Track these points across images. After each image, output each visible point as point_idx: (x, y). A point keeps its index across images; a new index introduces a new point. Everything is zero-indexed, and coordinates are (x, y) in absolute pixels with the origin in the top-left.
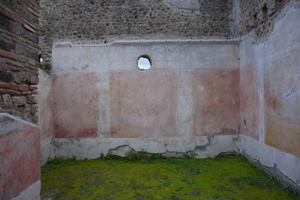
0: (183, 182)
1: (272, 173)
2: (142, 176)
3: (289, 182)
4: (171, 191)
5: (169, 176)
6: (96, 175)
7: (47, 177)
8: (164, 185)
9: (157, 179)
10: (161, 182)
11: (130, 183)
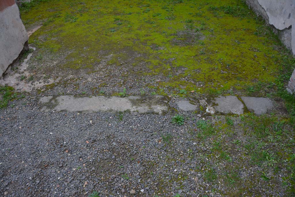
0: (163, 9)
1: (251, 3)
2: (126, 4)
3: (261, 10)
4: (149, 16)
5: (151, 4)
6: (82, 5)
7: (37, 10)
8: (144, 12)
9: (139, 7)
10: (142, 9)
11: (112, 11)
